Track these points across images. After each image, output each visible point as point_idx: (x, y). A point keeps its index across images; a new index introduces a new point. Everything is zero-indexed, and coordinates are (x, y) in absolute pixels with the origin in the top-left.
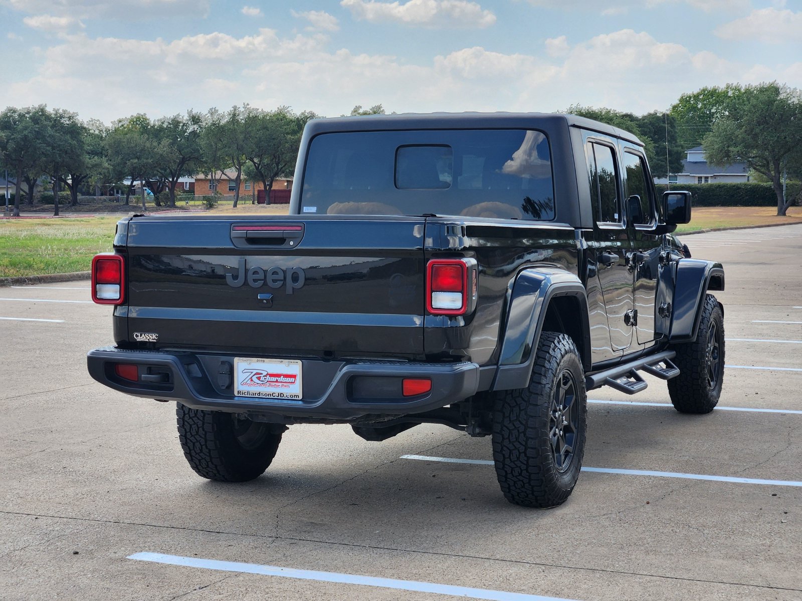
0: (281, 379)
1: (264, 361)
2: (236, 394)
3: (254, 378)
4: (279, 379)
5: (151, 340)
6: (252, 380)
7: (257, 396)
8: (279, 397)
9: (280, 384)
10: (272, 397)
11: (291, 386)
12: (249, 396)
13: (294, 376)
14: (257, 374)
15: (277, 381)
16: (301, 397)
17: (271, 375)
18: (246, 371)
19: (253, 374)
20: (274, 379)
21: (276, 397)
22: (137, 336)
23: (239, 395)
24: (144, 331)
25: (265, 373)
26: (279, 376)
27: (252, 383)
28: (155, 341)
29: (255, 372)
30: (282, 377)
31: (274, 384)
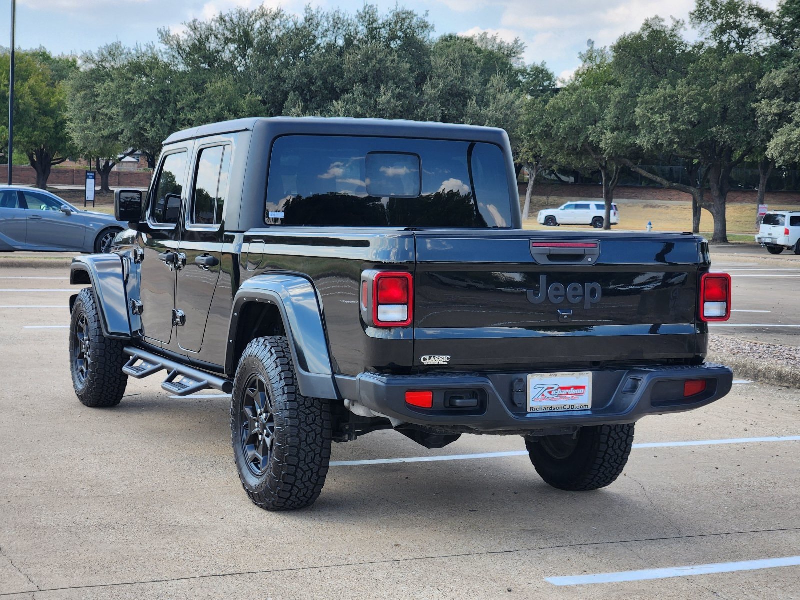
0: (572, 391)
1: (556, 376)
2: (529, 410)
3: (546, 394)
4: (569, 391)
5: (441, 363)
6: (543, 396)
7: (549, 411)
8: (570, 409)
9: (570, 396)
10: (563, 410)
11: (581, 397)
12: (541, 411)
13: (583, 388)
14: (549, 388)
15: (568, 394)
16: (590, 407)
17: (563, 389)
18: (538, 386)
19: (544, 389)
20: (565, 392)
21: (567, 410)
22: (425, 360)
23: (532, 411)
24: (432, 354)
25: (556, 387)
26: (569, 388)
27: (544, 398)
28: (446, 363)
29: (546, 387)
30: (572, 389)
31: (564, 397)
